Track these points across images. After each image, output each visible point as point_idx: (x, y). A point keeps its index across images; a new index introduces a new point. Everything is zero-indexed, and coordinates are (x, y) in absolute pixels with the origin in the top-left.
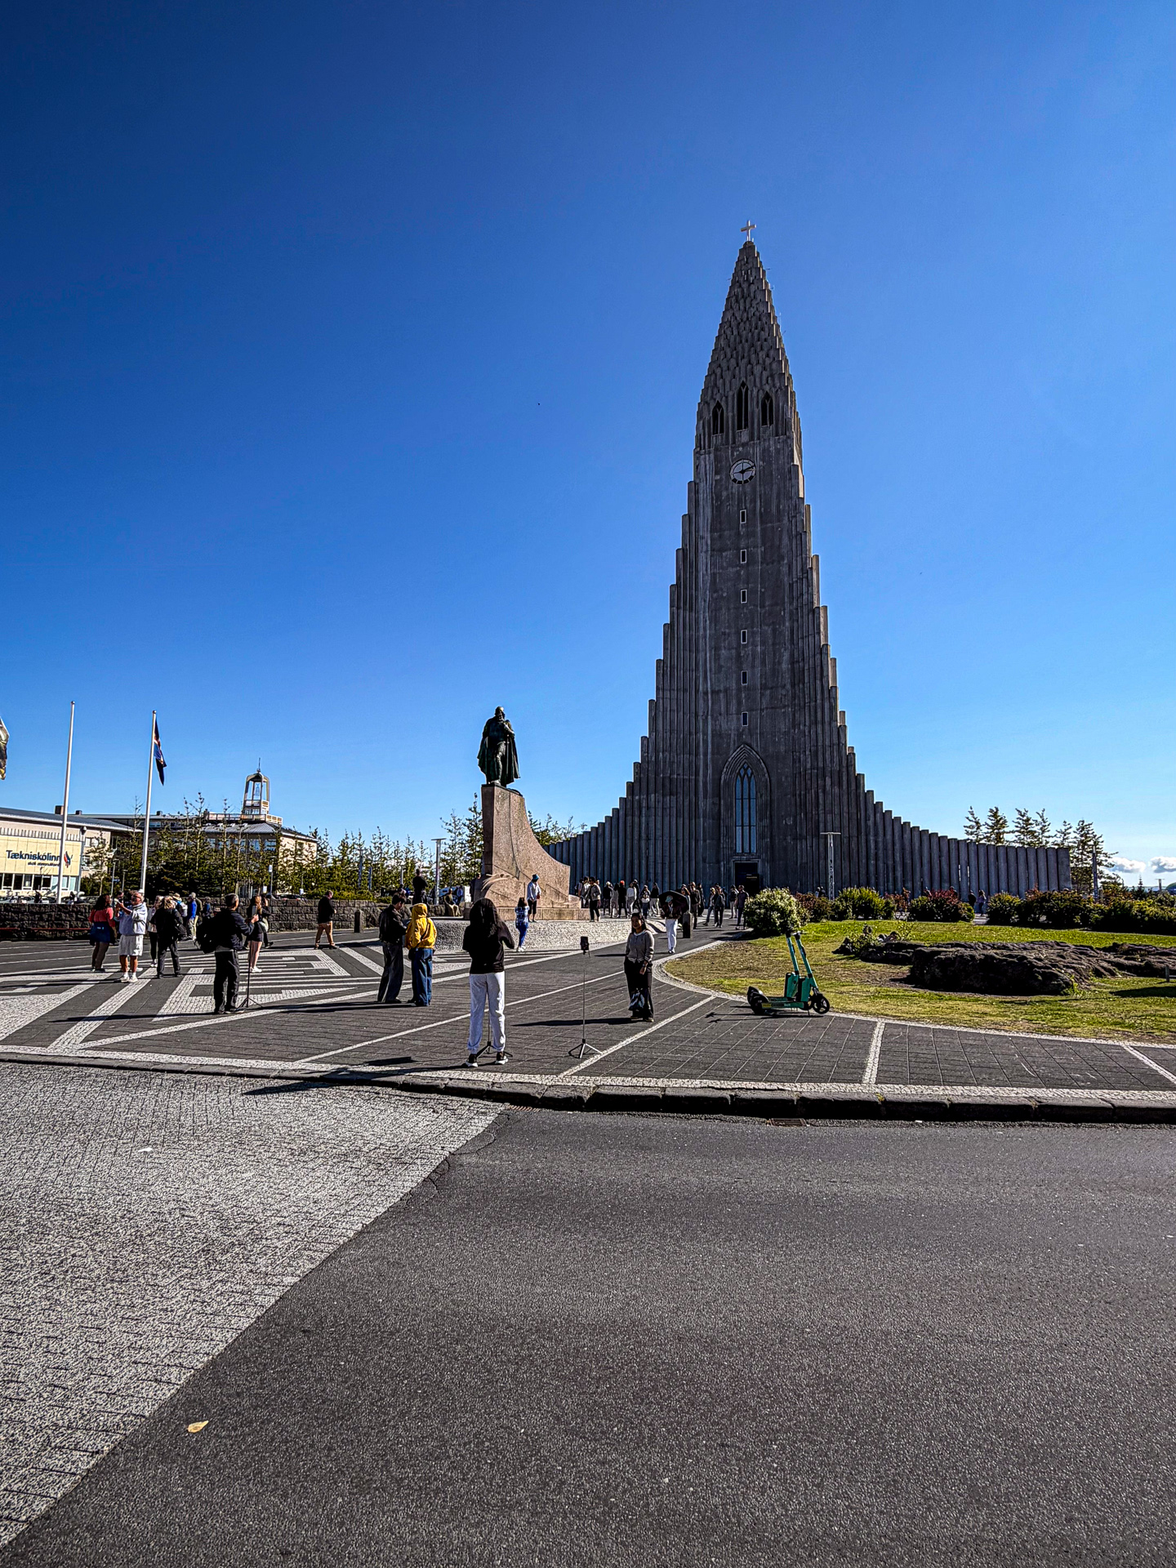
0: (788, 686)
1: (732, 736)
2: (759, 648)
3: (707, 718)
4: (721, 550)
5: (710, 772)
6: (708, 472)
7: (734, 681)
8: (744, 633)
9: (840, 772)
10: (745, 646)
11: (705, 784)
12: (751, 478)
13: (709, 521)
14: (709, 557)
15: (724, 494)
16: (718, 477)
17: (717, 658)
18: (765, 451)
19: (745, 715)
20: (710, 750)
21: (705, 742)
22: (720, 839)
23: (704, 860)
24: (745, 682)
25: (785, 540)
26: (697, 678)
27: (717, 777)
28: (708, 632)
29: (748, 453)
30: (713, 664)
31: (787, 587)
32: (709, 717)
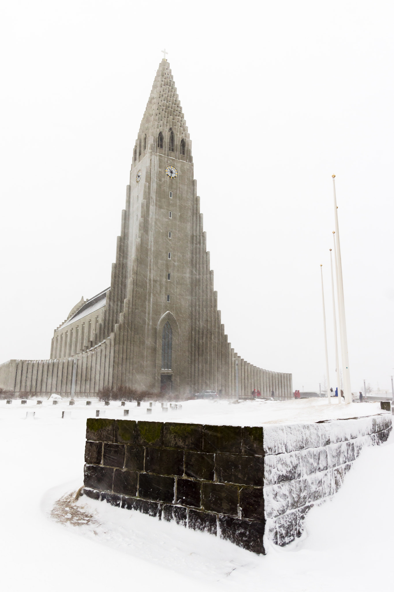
0: (189, 286)
1: (162, 306)
2: (176, 263)
6: (155, 165)
7: (164, 277)
8: (169, 254)
10: (170, 261)
11: (148, 329)
12: (175, 177)
13: (155, 191)
14: (154, 209)
15: (163, 179)
16: (160, 170)
17: (156, 263)
18: (182, 167)
19: (168, 296)
20: (151, 311)
21: (149, 306)
22: (155, 361)
24: (169, 279)
25: (190, 214)
27: (154, 327)
28: (152, 249)
29: (174, 165)
30: (154, 266)
31: (189, 237)
32: (152, 294)
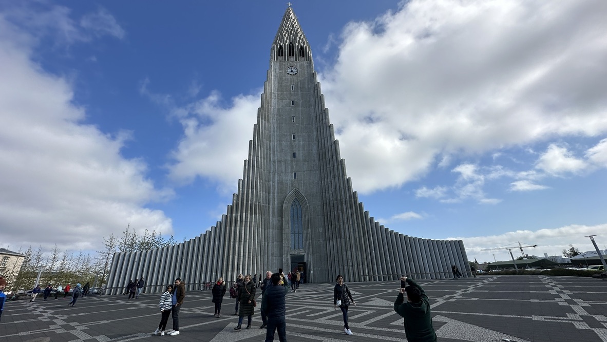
0: (317, 161)
1: (288, 184)
2: (301, 142)
3: (275, 174)
4: (283, 99)
5: (276, 202)
7: (289, 157)
8: (294, 136)
9: (350, 201)
10: (294, 141)
11: (273, 209)
12: (296, 74)
14: (276, 101)
15: (284, 78)
16: (281, 71)
17: (280, 145)
18: (302, 65)
19: (295, 174)
20: (276, 191)
21: (274, 186)
22: (281, 242)
23: (272, 255)
24: (295, 158)
25: (312, 99)
26: (270, 154)
27: (280, 205)
28: (276, 133)
29: (294, 65)
30: (278, 148)
31: (314, 118)
